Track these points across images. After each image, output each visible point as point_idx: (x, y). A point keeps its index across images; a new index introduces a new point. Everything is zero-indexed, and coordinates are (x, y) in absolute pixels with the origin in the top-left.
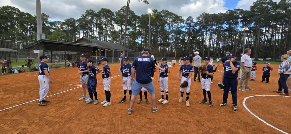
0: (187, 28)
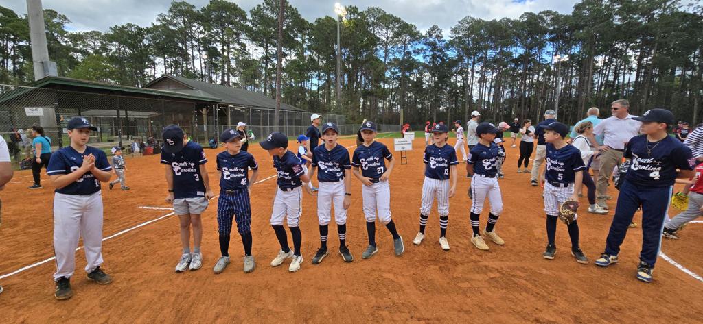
0: (428, 53)
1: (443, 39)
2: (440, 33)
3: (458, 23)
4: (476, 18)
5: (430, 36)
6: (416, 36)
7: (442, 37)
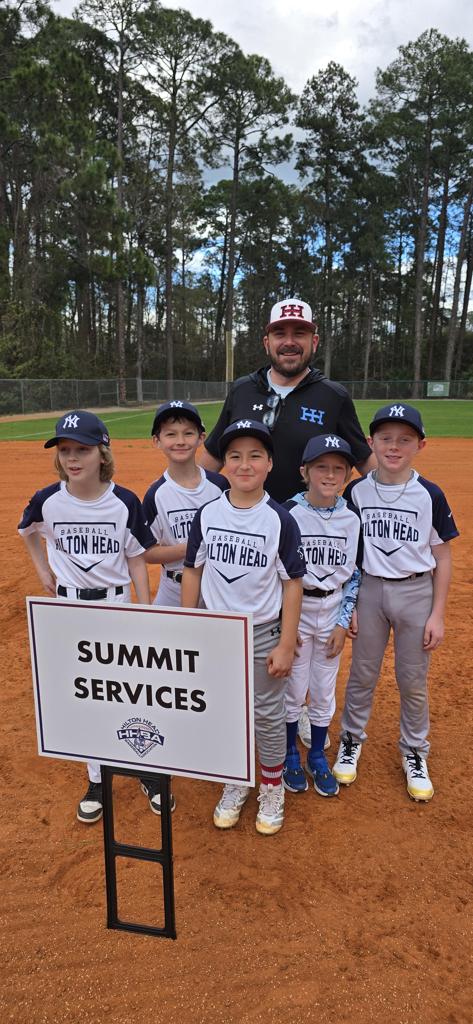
1: (360, 112)
2: (349, 89)
3: (397, 55)
4: (452, 38)
5: (320, 99)
6: (273, 96)
7: (357, 106)
